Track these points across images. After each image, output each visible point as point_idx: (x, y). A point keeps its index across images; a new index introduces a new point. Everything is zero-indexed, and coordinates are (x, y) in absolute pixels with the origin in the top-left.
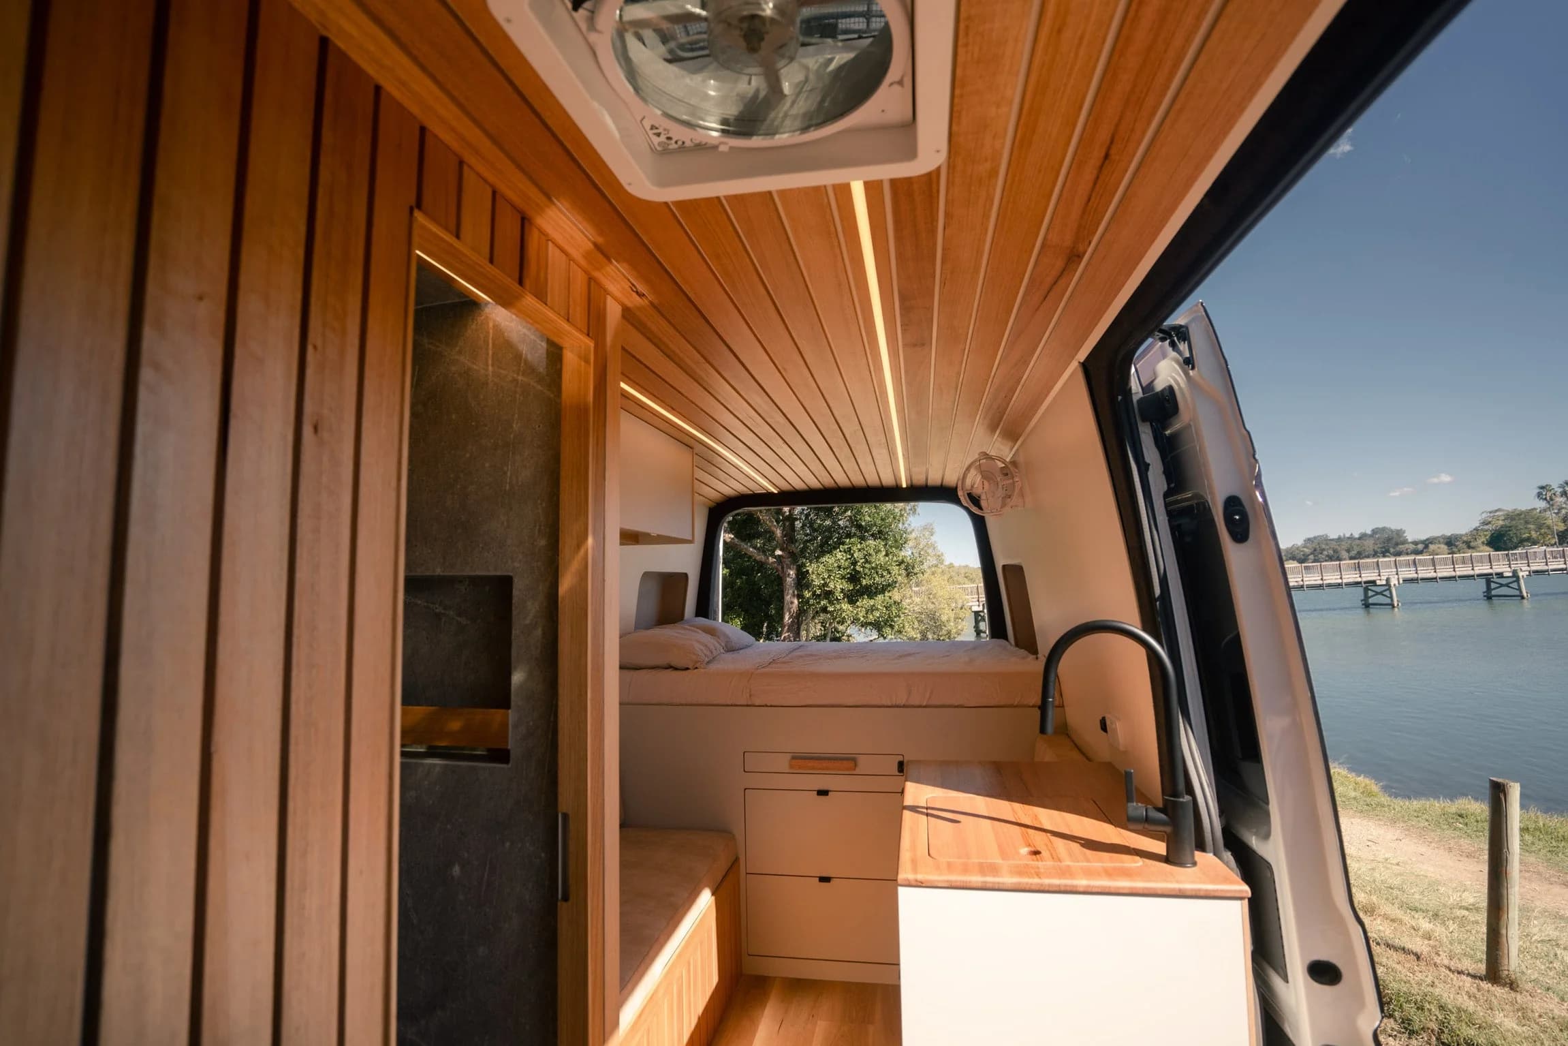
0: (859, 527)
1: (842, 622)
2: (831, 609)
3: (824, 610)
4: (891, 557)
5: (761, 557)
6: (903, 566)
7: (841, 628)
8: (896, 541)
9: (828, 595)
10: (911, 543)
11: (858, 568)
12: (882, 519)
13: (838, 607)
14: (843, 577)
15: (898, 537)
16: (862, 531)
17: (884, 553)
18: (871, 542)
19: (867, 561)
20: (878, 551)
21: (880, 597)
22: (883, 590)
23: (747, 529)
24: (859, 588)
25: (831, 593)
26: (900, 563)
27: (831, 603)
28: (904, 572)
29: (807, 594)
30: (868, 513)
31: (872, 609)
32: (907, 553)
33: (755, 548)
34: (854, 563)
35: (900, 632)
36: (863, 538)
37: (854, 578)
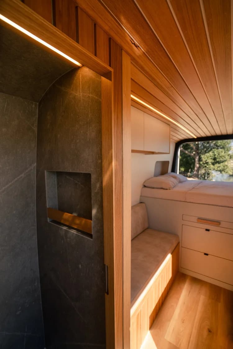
0: (217, 146)
1: (210, 169)
2: (207, 166)
3: (206, 167)
4: (226, 153)
5: (189, 154)
6: (229, 156)
7: (210, 171)
8: (227, 149)
9: (207, 163)
10: (232, 150)
11: (216, 156)
12: (224, 144)
13: (209, 166)
14: (211, 159)
15: (228, 148)
16: (217, 147)
17: (224, 152)
18: (220, 150)
19: (219, 155)
20: (222, 152)
21: (222, 164)
22: (223, 162)
23: (186, 147)
24: (215, 161)
25: (208, 163)
26: (229, 155)
27: (208, 165)
28: (229, 157)
29: (201, 163)
30: (219, 142)
31: (219, 167)
32: (230, 153)
33: (188, 151)
34: (215, 155)
35: (227, 172)
36: (218, 149)
37: (215, 159)
